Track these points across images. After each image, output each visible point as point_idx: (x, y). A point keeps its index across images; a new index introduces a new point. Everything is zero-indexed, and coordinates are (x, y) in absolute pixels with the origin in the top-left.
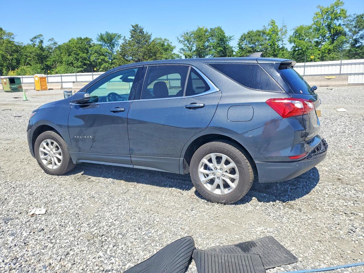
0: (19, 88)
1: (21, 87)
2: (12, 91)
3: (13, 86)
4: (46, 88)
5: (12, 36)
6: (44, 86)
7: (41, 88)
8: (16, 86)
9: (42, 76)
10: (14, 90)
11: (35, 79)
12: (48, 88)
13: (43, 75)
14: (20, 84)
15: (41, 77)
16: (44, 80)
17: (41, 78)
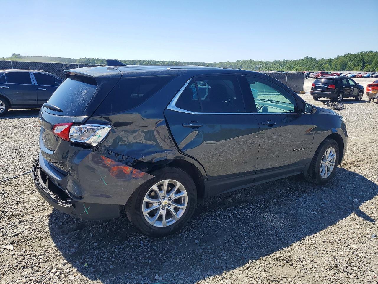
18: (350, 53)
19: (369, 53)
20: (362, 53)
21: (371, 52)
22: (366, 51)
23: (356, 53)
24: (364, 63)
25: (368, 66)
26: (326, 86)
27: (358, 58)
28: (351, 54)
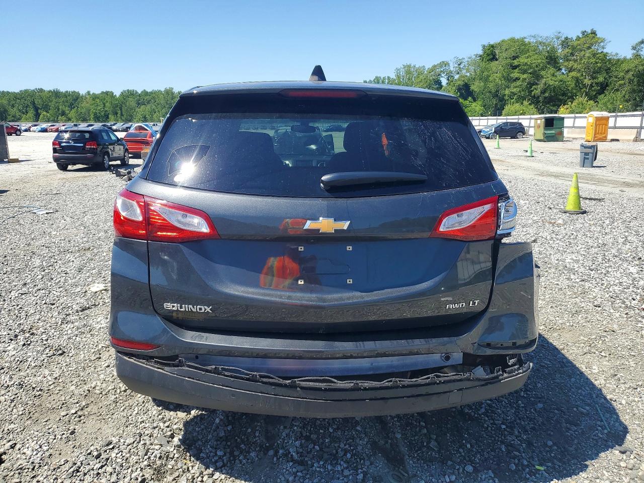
0: (557, 136)
1: (561, 133)
2: (545, 140)
3: (549, 132)
4: (606, 137)
5: (602, 44)
6: (601, 133)
7: (595, 137)
8: (554, 132)
9: (601, 116)
10: (549, 138)
11: (588, 120)
12: (610, 137)
13: (605, 114)
14: (561, 128)
15: (598, 117)
16: (604, 122)
17: (598, 119)
18: (5, 91)
19: (38, 92)
20: (26, 91)
21: (41, 90)
22: (32, 88)
23: (17, 91)
24: (36, 109)
25: (45, 113)
26: (82, 145)
27: (22, 101)
28: (8, 92)
